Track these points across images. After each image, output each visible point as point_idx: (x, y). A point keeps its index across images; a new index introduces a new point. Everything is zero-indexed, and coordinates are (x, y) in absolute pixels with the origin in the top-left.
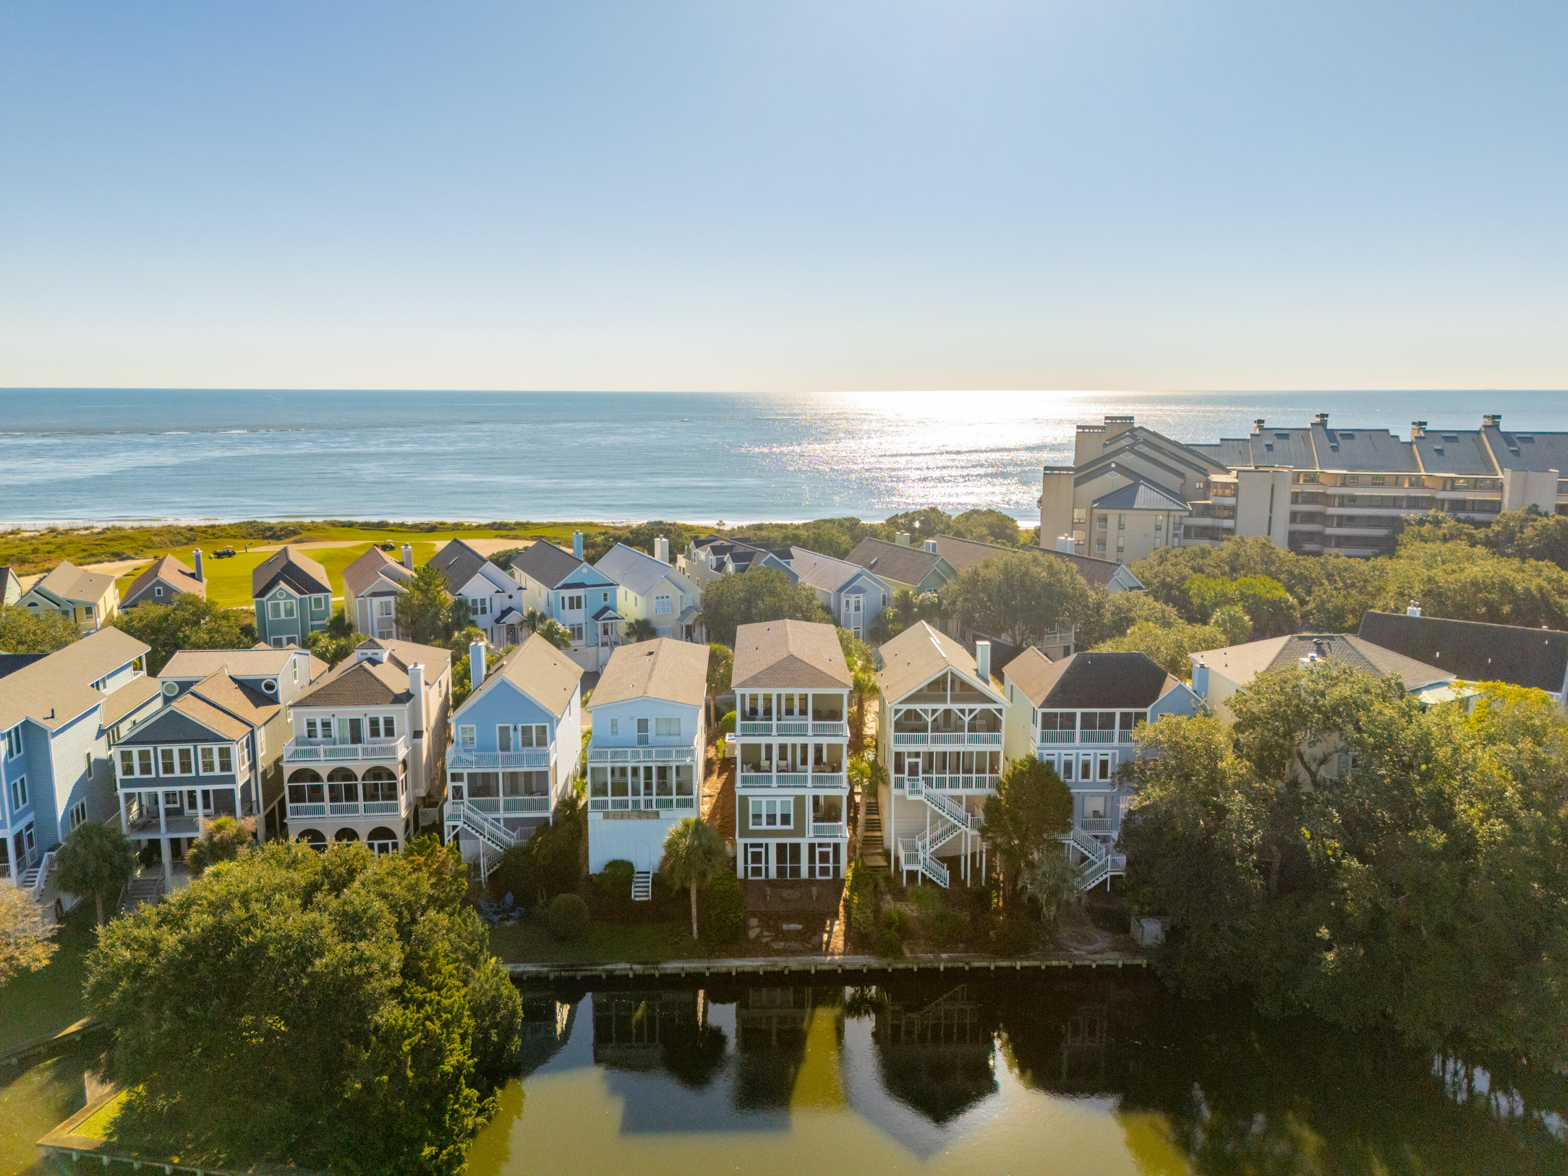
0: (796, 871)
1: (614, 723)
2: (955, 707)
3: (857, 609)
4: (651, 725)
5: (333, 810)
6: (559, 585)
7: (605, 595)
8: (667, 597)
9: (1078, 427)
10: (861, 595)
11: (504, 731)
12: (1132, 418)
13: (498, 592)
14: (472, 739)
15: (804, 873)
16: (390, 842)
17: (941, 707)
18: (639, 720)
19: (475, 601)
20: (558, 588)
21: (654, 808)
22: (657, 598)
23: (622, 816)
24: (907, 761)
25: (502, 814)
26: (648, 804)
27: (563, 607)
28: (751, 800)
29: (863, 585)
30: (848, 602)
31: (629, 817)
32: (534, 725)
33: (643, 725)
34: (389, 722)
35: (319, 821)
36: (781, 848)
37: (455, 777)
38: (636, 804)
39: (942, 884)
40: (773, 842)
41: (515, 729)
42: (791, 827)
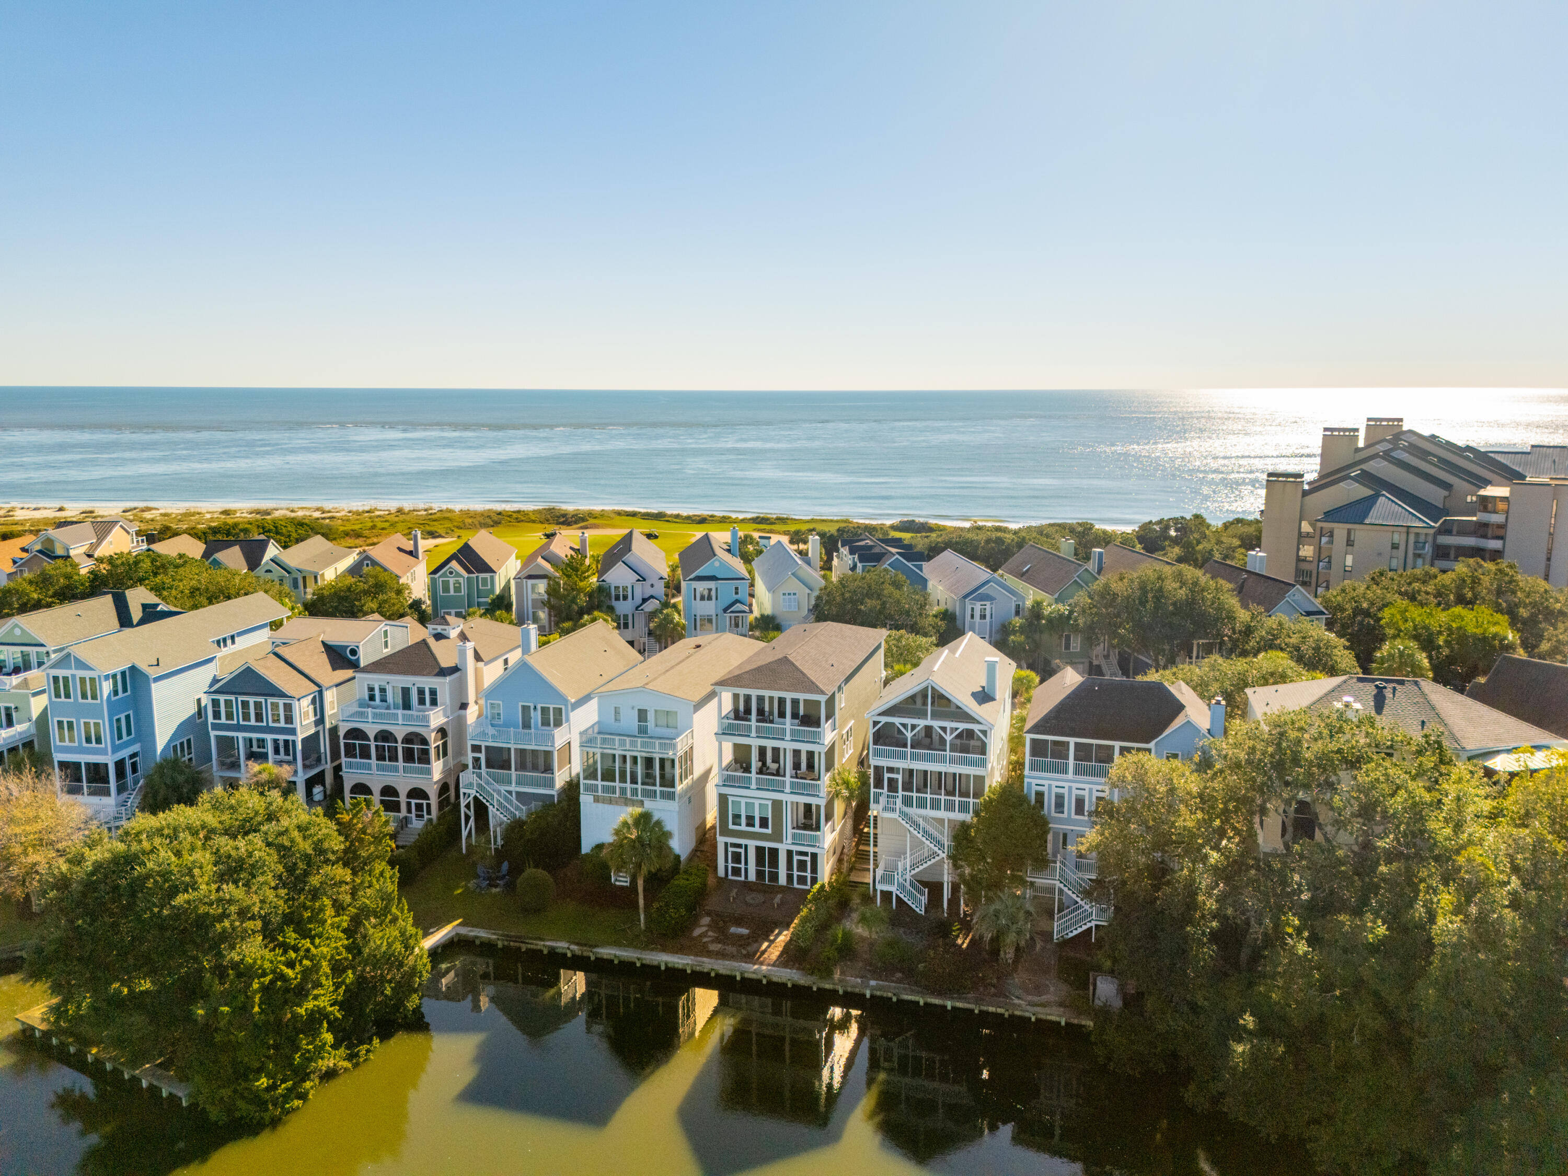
0: (774, 877)
1: (617, 711)
2: (936, 724)
3: (983, 617)
4: (651, 716)
5: (379, 768)
6: (692, 576)
7: (737, 589)
8: (794, 594)
9: (1326, 429)
10: (988, 603)
11: (525, 709)
12: (1401, 420)
13: (638, 580)
14: (499, 714)
15: (783, 880)
16: (425, 802)
17: (922, 723)
18: (639, 710)
19: (617, 588)
20: (690, 580)
21: (640, 797)
22: (784, 594)
23: (611, 801)
24: (887, 776)
25: (513, 788)
26: (634, 792)
27: (695, 599)
28: (730, 799)
29: (991, 593)
30: (973, 609)
31: (617, 803)
32: (551, 707)
33: (642, 715)
34: (433, 692)
35: (370, 777)
36: (760, 851)
37: (476, 748)
38: (623, 791)
39: (917, 910)
40: (752, 844)
41: (535, 708)
42: (769, 831)
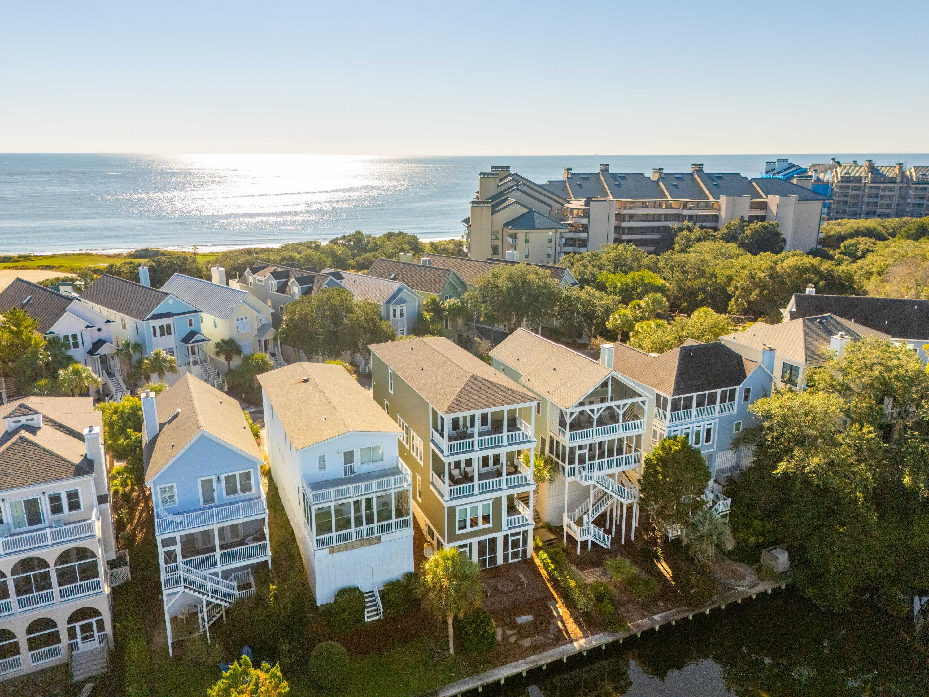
0: (493, 560)
1: (322, 460)
2: (613, 404)
3: (402, 315)
4: (357, 457)
5: (21, 604)
6: (149, 316)
7: (191, 321)
8: (246, 318)
9: (481, 174)
10: (404, 305)
11: (207, 484)
12: (508, 167)
13: (88, 327)
14: (172, 497)
15: (500, 561)
16: (93, 620)
17: (604, 405)
18: (345, 453)
19: (66, 338)
20: (149, 319)
21: (376, 534)
22: (238, 320)
23: (347, 548)
24: (578, 453)
25: (220, 568)
26: (370, 531)
27: (155, 335)
28: (457, 509)
29: (405, 297)
30: (395, 311)
31: (353, 547)
32: (237, 474)
33: (349, 457)
34: (73, 496)
35: (6, 619)
36: (481, 544)
37: (167, 542)
38: (359, 534)
39: (605, 547)
40: (474, 541)
41: (219, 480)
42: (490, 525)
